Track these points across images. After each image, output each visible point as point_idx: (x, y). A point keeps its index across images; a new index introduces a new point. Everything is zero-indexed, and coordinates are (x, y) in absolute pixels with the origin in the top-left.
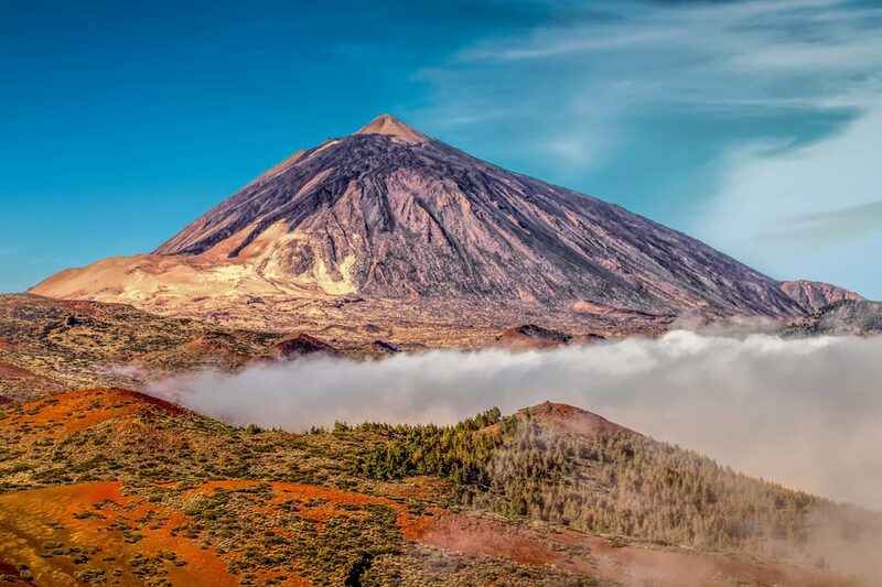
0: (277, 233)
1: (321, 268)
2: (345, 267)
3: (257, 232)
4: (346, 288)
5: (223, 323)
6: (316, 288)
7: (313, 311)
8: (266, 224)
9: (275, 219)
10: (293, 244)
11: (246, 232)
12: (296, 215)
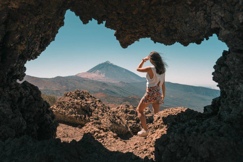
0: (98, 71)
1: (102, 74)
2: (104, 74)
3: (96, 71)
4: (104, 76)
5: (94, 79)
6: (101, 76)
7: (101, 78)
8: (97, 70)
9: (98, 70)
10: (99, 72)
11: (95, 71)
12: (100, 69)
